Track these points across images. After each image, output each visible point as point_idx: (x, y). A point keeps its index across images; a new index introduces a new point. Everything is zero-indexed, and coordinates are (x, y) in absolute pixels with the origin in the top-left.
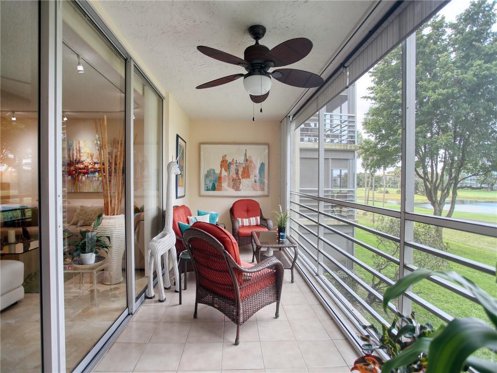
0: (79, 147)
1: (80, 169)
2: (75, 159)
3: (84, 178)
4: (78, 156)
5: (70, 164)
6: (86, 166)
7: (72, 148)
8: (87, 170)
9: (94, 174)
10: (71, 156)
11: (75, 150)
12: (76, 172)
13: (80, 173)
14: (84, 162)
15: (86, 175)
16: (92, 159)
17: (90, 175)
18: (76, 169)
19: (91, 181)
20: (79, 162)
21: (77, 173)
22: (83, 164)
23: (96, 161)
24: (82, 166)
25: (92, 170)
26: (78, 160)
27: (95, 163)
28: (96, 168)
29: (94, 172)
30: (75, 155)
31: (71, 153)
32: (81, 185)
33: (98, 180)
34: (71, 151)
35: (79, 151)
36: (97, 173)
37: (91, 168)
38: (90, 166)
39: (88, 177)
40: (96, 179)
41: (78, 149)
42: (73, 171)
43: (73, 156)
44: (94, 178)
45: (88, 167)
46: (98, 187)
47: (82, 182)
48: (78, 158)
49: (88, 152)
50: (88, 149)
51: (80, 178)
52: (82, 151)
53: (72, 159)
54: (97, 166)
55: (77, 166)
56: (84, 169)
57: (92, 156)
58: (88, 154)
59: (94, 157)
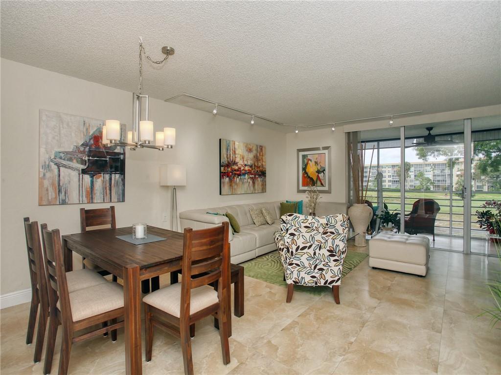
0: (235, 148)
1: (235, 170)
2: (231, 160)
3: (238, 180)
4: (234, 157)
5: (228, 165)
6: (239, 168)
7: (229, 148)
8: (240, 172)
9: (244, 176)
10: (229, 156)
11: (231, 151)
12: (232, 173)
13: (235, 174)
14: (238, 164)
15: (239, 177)
16: (243, 161)
17: (242, 177)
18: (232, 171)
19: (243, 183)
20: (235, 163)
21: (233, 175)
22: (237, 166)
23: (246, 163)
24: (236, 168)
25: (243, 171)
26: (233, 161)
27: (245, 165)
28: (246, 171)
29: (244, 174)
30: (232, 155)
31: (229, 154)
32: (236, 187)
34: (229, 152)
35: (235, 152)
36: (246, 175)
38: (242, 168)
39: (240, 179)
41: (234, 150)
42: (230, 172)
43: (230, 156)
44: (245, 180)
46: (247, 189)
47: (236, 184)
48: (234, 159)
49: (241, 153)
50: (241, 151)
51: (235, 180)
52: (237, 152)
53: (229, 159)
54: (247, 168)
55: (233, 167)
56: (238, 170)
57: (243, 158)
58: (241, 155)
59: (245, 159)
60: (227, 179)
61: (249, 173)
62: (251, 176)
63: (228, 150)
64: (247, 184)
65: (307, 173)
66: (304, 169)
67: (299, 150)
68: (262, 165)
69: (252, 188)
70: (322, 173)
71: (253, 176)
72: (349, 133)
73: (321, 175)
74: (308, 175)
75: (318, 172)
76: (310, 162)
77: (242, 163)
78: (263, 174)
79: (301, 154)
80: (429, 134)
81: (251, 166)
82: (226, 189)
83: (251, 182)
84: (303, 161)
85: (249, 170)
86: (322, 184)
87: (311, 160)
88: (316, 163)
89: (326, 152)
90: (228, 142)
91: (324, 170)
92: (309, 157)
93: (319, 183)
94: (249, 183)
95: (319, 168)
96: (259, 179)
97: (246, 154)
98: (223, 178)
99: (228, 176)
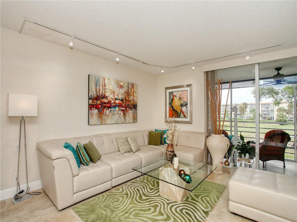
0: (105, 83)
1: (105, 103)
2: (101, 94)
3: (108, 111)
4: (104, 91)
5: (97, 98)
6: (109, 101)
7: (98, 83)
8: (110, 105)
9: (115, 108)
10: (98, 90)
11: (101, 86)
12: (101, 105)
13: (105, 107)
14: (108, 98)
15: (110, 109)
16: (114, 95)
17: (112, 109)
18: (102, 103)
19: (113, 114)
20: (104, 97)
21: (103, 107)
22: (107, 99)
23: (116, 97)
24: (106, 101)
25: (114, 104)
26: (103, 95)
27: (116, 99)
28: (116, 104)
30: (101, 90)
31: (98, 88)
32: (105, 117)
33: (118, 113)
34: (98, 86)
35: (105, 87)
36: (117, 107)
37: (113, 103)
38: (112, 102)
39: (110, 110)
40: (117, 112)
41: (104, 85)
42: (99, 105)
43: (99, 91)
44: (115, 112)
45: (111, 102)
46: (118, 120)
47: (106, 115)
48: (104, 93)
49: (111, 89)
50: (111, 86)
51: (105, 111)
52: (107, 87)
53: (98, 93)
54: (117, 102)
55: (103, 100)
56: (108, 103)
57: (114, 93)
58: (111, 90)
59: (115, 94)
60: (96, 111)
61: (120, 105)
62: (121, 108)
63: (97, 85)
64: (118, 115)
65: (173, 107)
66: (171, 104)
67: (167, 88)
68: (134, 99)
69: (123, 119)
70: (185, 107)
71: (124, 108)
72: (207, 72)
73: (184, 109)
74: (173, 108)
75: (182, 105)
76: (175, 98)
77: (113, 97)
78: (135, 107)
79: (168, 91)
80: (278, 73)
81: (122, 100)
82: (95, 119)
83: (122, 114)
84: (170, 97)
85: (120, 103)
86: (185, 116)
87: (176, 96)
88: (180, 98)
89: (188, 89)
90: (97, 78)
91: (187, 104)
92: (174, 94)
93: (182, 115)
94: (120, 114)
95: (182, 102)
96: (130, 111)
97: (117, 90)
98: (91, 110)
99: (96, 108)
